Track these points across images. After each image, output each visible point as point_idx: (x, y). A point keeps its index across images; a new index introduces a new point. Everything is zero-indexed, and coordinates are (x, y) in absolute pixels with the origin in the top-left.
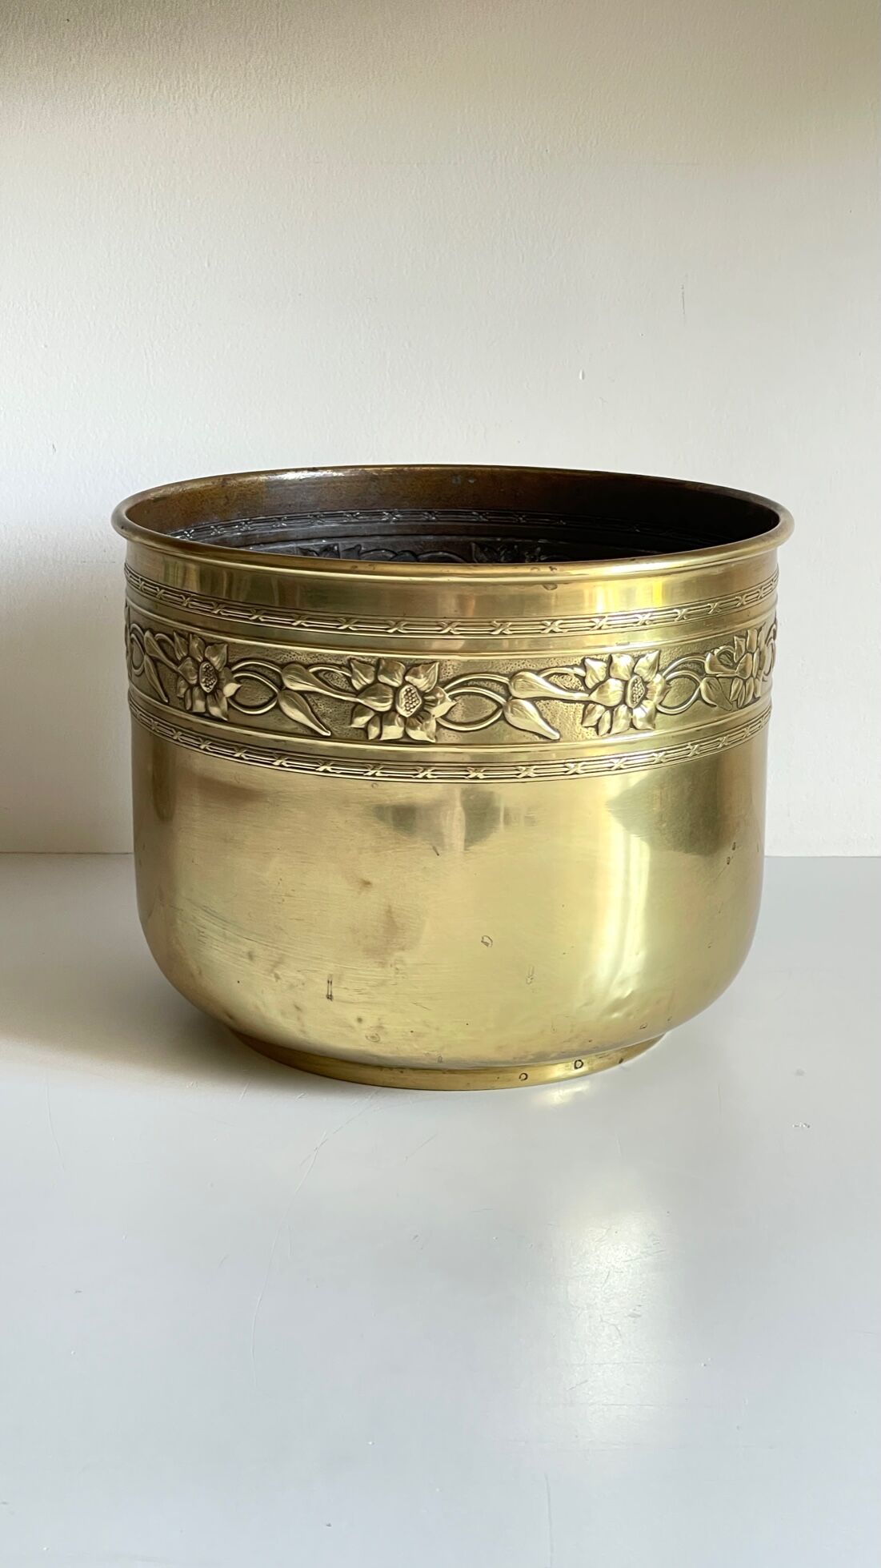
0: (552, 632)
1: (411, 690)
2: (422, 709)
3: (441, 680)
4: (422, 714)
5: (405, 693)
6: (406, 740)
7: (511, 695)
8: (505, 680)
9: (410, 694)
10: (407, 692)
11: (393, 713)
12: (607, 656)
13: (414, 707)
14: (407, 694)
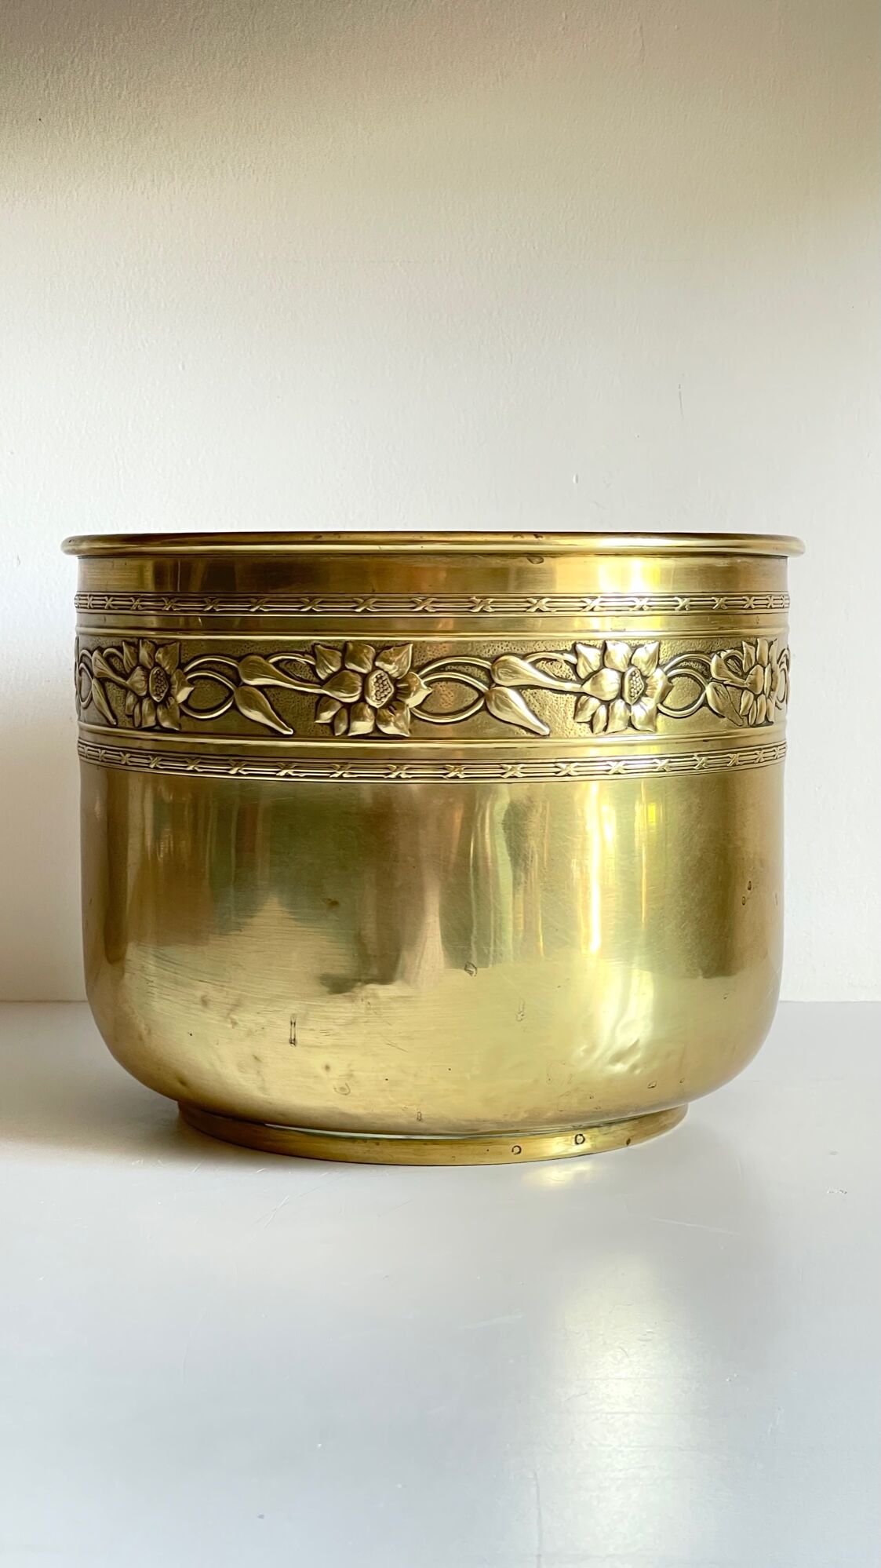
0: (539, 610)
1: (381, 677)
2: (394, 698)
3: (416, 664)
4: (394, 703)
5: (375, 680)
6: (377, 735)
7: (493, 682)
8: (487, 664)
9: (380, 681)
10: (378, 679)
11: (362, 704)
12: (601, 642)
13: (386, 696)
14: (377, 682)
